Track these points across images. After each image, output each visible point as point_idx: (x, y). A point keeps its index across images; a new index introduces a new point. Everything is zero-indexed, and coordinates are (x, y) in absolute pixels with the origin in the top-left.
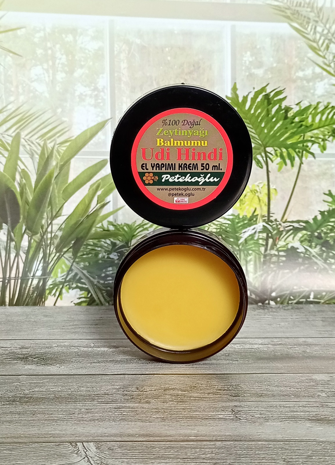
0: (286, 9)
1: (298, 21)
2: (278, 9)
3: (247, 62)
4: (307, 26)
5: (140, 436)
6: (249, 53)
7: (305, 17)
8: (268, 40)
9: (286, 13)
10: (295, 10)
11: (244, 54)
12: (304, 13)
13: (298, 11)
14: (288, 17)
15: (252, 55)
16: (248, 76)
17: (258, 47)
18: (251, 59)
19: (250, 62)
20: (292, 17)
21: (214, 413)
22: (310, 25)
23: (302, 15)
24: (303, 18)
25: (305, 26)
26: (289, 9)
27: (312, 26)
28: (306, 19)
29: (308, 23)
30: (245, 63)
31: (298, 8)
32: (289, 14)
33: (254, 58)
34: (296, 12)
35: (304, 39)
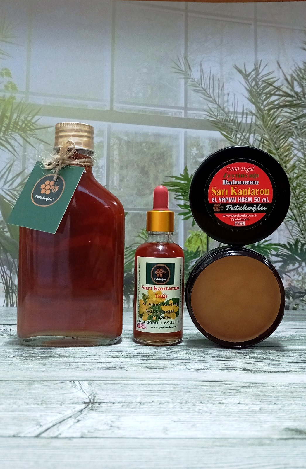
0: (219, 123)
1: (225, 130)
2: (214, 123)
3: (194, 154)
4: (231, 134)
5: (119, 378)
6: (195, 149)
7: (230, 128)
8: (207, 141)
9: (218, 125)
10: (224, 124)
11: (192, 149)
12: (229, 126)
13: (225, 124)
14: (219, 128)
15: (197, 150)
16: (194, 162)
17: (201, 145)
18: (196, 152)
19: (195, 154)
20: (222, 128)
21: (172, 366)
22: (233, 133)
23: (228, 127)
24: (228, 129)
25: (230, 133)
26: (220, 123)
27: (234, 134)
28: (230, 130)
29: (232, 132)
30: (193, 154)
31: (225, 123)
32: (220, 126)
33: (198, 151)
34: (224, 125)
35: (229, 142)
